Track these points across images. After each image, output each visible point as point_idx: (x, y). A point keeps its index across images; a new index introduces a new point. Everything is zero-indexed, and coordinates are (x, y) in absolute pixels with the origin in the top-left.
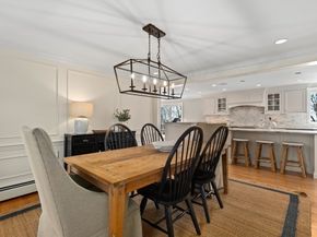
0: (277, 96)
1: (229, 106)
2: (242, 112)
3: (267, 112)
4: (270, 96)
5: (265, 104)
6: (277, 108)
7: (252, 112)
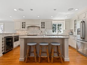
0: (44, 23)
1: (27, 26)
2: (32, 29)
3: (41, 29)
4: (42, 23)
5: (40, 26)
6: (44, 28)
7: (36, 29)
